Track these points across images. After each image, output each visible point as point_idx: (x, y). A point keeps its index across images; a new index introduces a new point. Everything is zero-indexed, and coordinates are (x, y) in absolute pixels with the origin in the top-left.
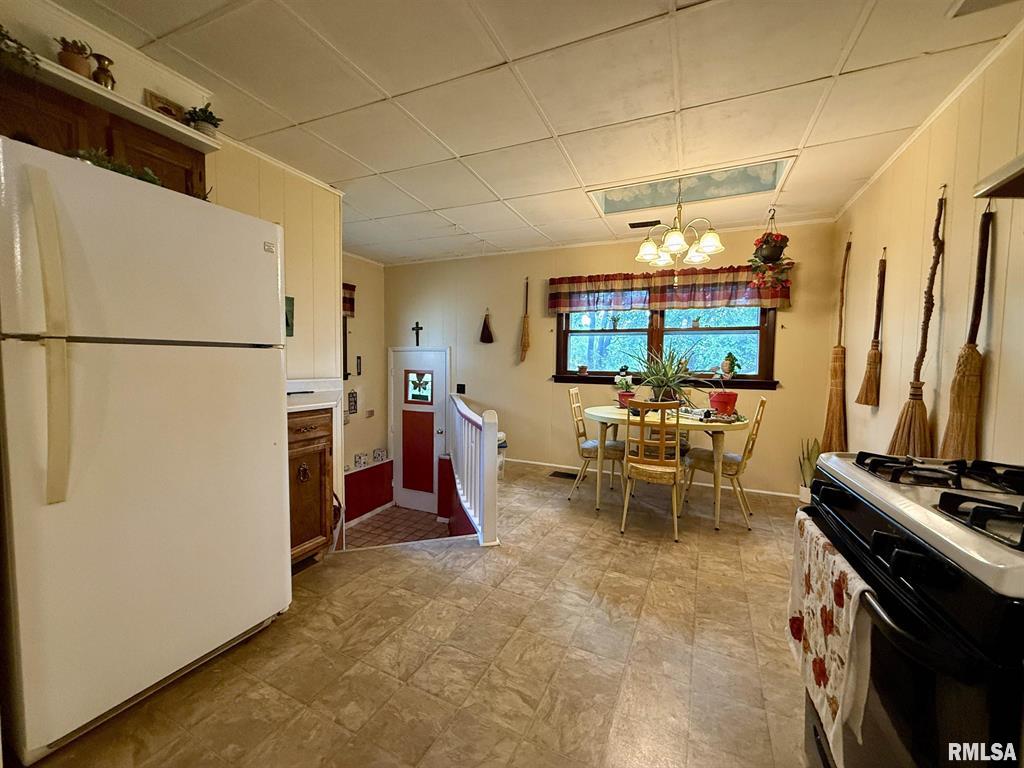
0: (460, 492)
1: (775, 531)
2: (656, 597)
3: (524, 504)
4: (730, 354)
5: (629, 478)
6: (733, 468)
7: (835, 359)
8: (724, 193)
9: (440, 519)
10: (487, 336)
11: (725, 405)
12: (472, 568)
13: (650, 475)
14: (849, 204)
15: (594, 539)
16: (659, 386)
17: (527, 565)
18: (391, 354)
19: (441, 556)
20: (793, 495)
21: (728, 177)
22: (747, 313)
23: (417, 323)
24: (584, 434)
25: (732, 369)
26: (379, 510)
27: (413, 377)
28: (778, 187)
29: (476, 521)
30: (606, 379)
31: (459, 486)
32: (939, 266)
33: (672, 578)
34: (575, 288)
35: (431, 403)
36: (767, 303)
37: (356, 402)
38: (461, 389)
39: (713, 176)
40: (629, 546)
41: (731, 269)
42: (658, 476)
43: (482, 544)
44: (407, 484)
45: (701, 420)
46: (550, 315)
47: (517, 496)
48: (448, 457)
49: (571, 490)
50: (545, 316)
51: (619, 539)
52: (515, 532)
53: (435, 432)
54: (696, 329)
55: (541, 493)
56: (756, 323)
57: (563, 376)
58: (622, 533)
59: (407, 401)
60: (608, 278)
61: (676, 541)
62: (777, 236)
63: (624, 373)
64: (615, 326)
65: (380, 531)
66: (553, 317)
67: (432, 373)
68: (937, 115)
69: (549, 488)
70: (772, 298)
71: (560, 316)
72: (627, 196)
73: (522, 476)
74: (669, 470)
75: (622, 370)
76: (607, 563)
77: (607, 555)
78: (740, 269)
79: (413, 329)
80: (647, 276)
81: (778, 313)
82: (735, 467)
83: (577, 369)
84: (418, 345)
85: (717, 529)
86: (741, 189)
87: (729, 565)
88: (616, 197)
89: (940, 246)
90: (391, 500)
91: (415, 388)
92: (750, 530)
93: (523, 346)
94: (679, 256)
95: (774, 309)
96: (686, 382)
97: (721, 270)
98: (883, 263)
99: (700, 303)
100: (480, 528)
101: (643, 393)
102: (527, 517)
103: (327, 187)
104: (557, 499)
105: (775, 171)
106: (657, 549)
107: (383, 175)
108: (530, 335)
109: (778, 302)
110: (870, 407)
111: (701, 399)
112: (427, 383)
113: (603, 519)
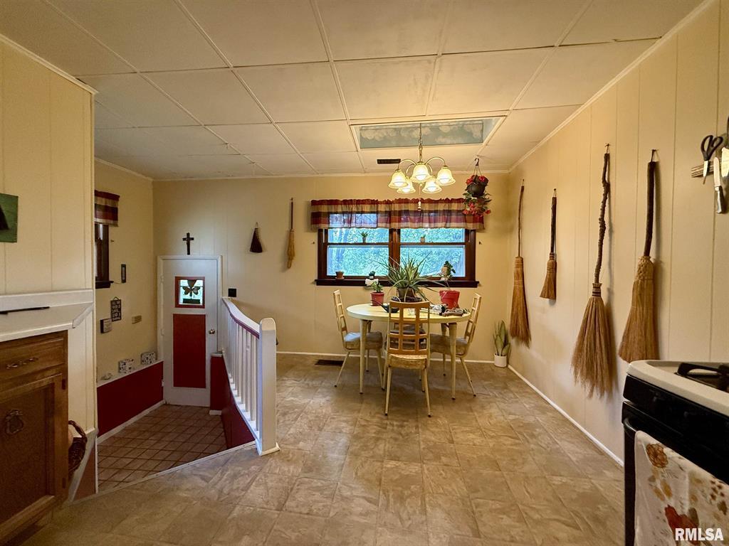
0: (235, 393)
1: (491, 394)
2: (432, 484)
3: (297, 397)
4: (447, 262)
5: (390, 366)
6: (463, 349)
7: (517, 267)
8: (449, 142)
9: (213, 412)
10: (256, 247)
11: (451, 300)
12: (252, 488)
13: (407, 362)
14: (521, 161)
15: (364, 426)
16: (403, 288)
17: (310, 470)
18: (161, 262)
19: (215, 479)
20: (490, 362)
21: (451, 130)
22: (456, 232)
23: (188, 234)
24: (345, 329)
25: (449, 273)
26: (146, 412)
27: (184, 283)
28: (485, 142)
29: (252, 425)
30: (358, 282)
31: (233, 386)
32: (607, 201)
33: (437, 458)
34: (333, 208)
35: (203, 307)
36: (471, 226)
37: (120, 310)
38: (232, 293)
39: (440, 128)
40: (395, 428)
41: (447, 201)
42: (413, 363)
43: (261, 452)
44: (178, 382)
45: (441, 314)
46: (312, 230)
47: (291, 389)
48: (220, 355)
49: (337, 376)
50: (307, 232)
51: (385, 422)
52: (292, 431)
53: (207, 332)
54: (423, 244)
55: (310, 383)
56: (462, 240)
57: (323, 279)
58: (386, 415)
59: (177, 305)
60: (359, 202)
61: (430, 416)
62: (482, 177)
63: (372, 277)
64: (364, 240)
65: (147, 434)
66: (315, 232)
67: (203, 279)
68: (599, 96)
69: (315, 377)
70: (473, 222)
71: (320, 231)
72: (377, 136)
73: (292, 367)
74: (421, 357)
75: (371, 275)
76: (381, 452)
77: (380, 441)
78: (452, 201)
79: (184, 239)
80: (388, 203)
81: (477, 234)
82: (464, 349)
83: (335, 275)
84: (189, 254)
85: (453, 399)
86: (460, 140)
87: (474, 433)
88: (369, 135)
89: (607, 186)
90: (162, 399)
91: (186, 293)
92: (475, 396)
93: (290, 256)
94: (421, 185)
95: (474, 231)
96: (421, 283)
97: (440, 201)
98: (555, 200)
99: (427, 225)
100: (257, 434)
101: (390, 293)
102: (302, 411)
103: (73, 79)
104: (325, 387)
105: (482, 130)
106: (417, 427)
107: (144, 75)
108: (295, 247)
109: (477, 226)
110: (548, 299)
111: (433, 296)
112: (198, 288)
113: (367, 403)
